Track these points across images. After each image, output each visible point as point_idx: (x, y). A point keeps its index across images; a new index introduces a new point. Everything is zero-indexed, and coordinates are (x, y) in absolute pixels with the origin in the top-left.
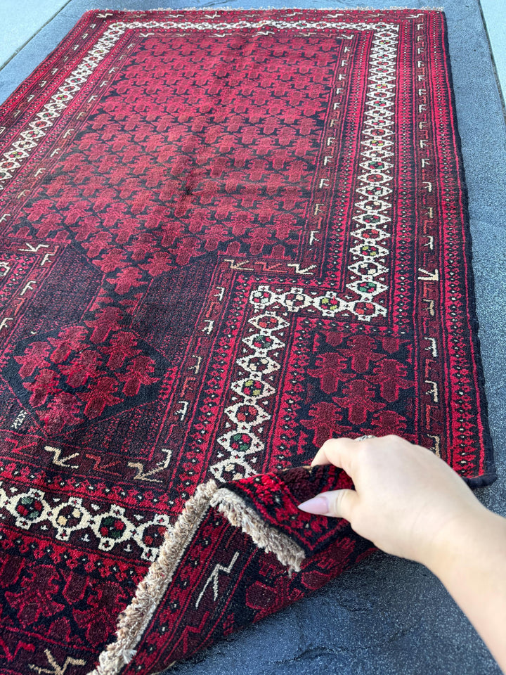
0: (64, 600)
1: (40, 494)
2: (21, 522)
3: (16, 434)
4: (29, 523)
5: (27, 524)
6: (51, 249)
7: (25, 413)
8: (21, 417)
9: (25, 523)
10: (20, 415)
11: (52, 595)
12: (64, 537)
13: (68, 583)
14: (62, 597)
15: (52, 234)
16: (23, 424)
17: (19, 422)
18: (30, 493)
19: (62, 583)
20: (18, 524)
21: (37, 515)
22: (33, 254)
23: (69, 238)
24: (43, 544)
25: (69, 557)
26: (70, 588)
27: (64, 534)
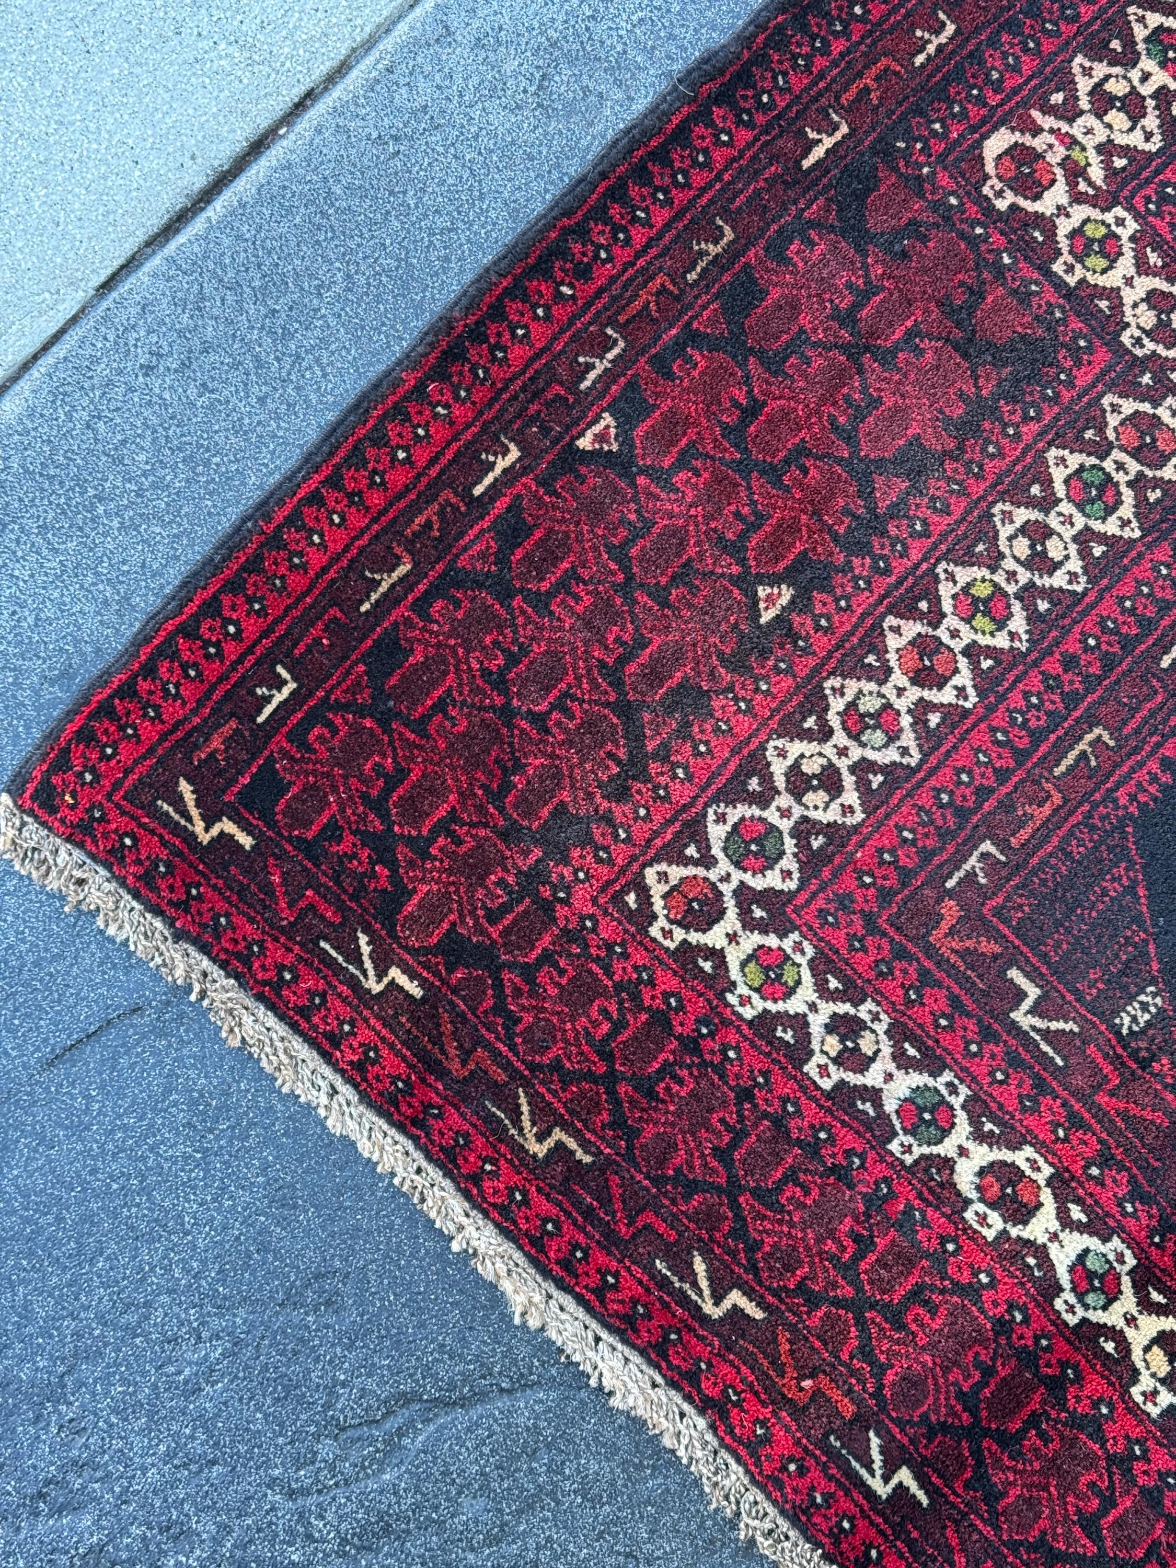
0: (1101, 1539)
1: (1127, 1259)
2: (1066, 1302)
3: (1120, 1051)
4: (1080, 1312)
5: (1074, 1313)
7: (1158, 1000)
8: (1144, 1007)
9: (1071, 1309)
10: (1142, 998)
11: (1079, 1511)
12: (1149, 1404)
13: (1121, 1509)
14: (1099, 1530)
16: (1143, 1031)
17: (1134, 1019)
18: (1109, 1245)
19: (1109, 1502)
20: (1059, 1304)
21: (1101, 1303)
24: (1095, 1385)
25: (1145, 1458)
26: (1119, 1523)
27: (1152, 1396)
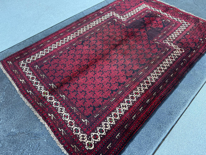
6: (154, 41)
15: (153, 44)
22: (158, 42)
23: (150, 42)
